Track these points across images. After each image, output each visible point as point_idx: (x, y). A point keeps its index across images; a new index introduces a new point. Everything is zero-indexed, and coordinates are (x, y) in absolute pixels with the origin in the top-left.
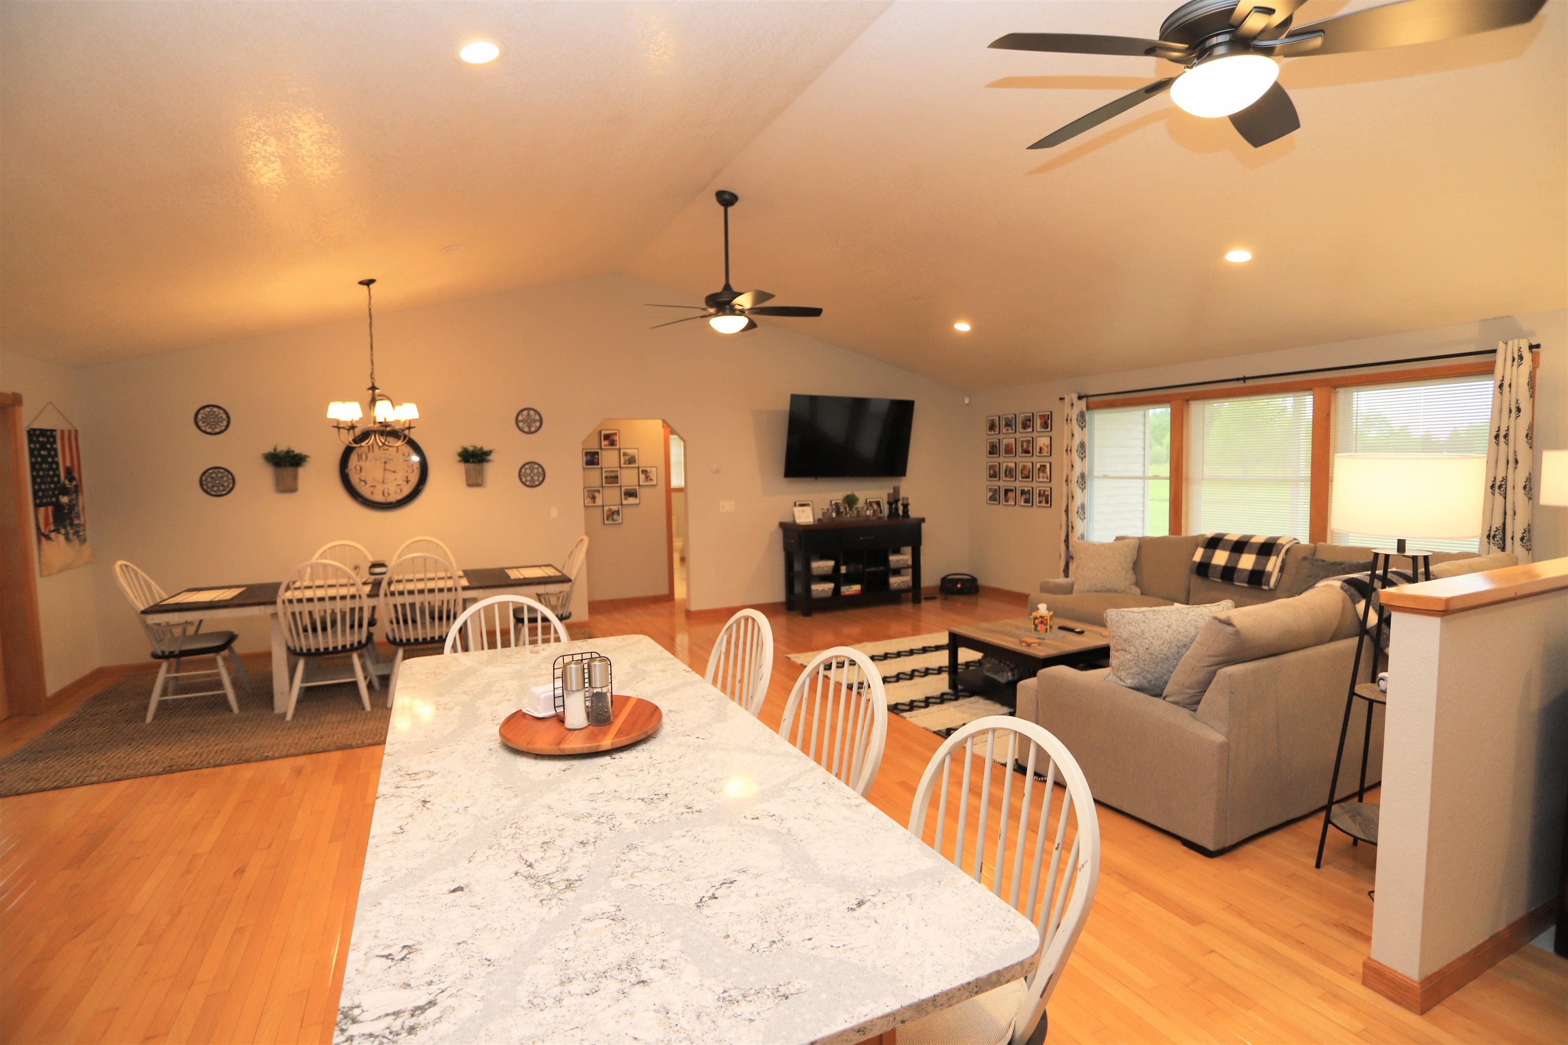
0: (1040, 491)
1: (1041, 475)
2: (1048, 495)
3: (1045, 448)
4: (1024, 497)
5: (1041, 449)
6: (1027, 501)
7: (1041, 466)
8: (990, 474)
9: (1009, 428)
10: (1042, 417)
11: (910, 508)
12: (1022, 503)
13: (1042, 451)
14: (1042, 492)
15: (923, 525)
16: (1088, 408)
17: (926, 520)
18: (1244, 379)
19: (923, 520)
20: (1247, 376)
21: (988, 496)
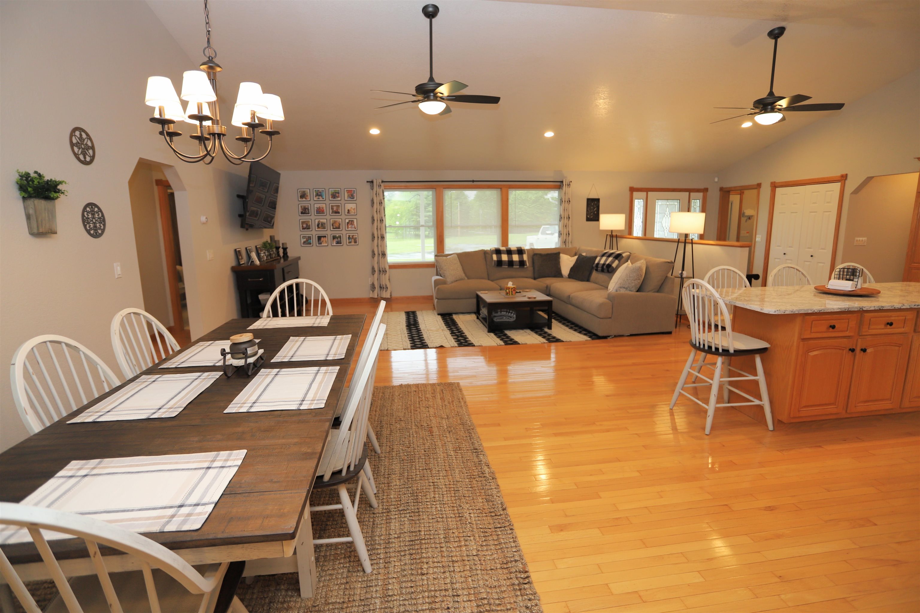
0: (349, 236)
1: (350, 226)
2: (356, 238)
3: (352, 210)
4: (336, 240)
5: (348, 210)
6: (338, 243)
7: (349, 221)
8: (302, 227)
9: (320, 197)
10: (348, 191)
11: (288, 250)
12: (335, 244)
13: (350, 212)
14: (351, 236)
15: (300, 262)
16: (385, 189)
17: (301, 258)
18: (473, 181)
19: (299, 258)
20: (475, 180)
21: (302, 242)
